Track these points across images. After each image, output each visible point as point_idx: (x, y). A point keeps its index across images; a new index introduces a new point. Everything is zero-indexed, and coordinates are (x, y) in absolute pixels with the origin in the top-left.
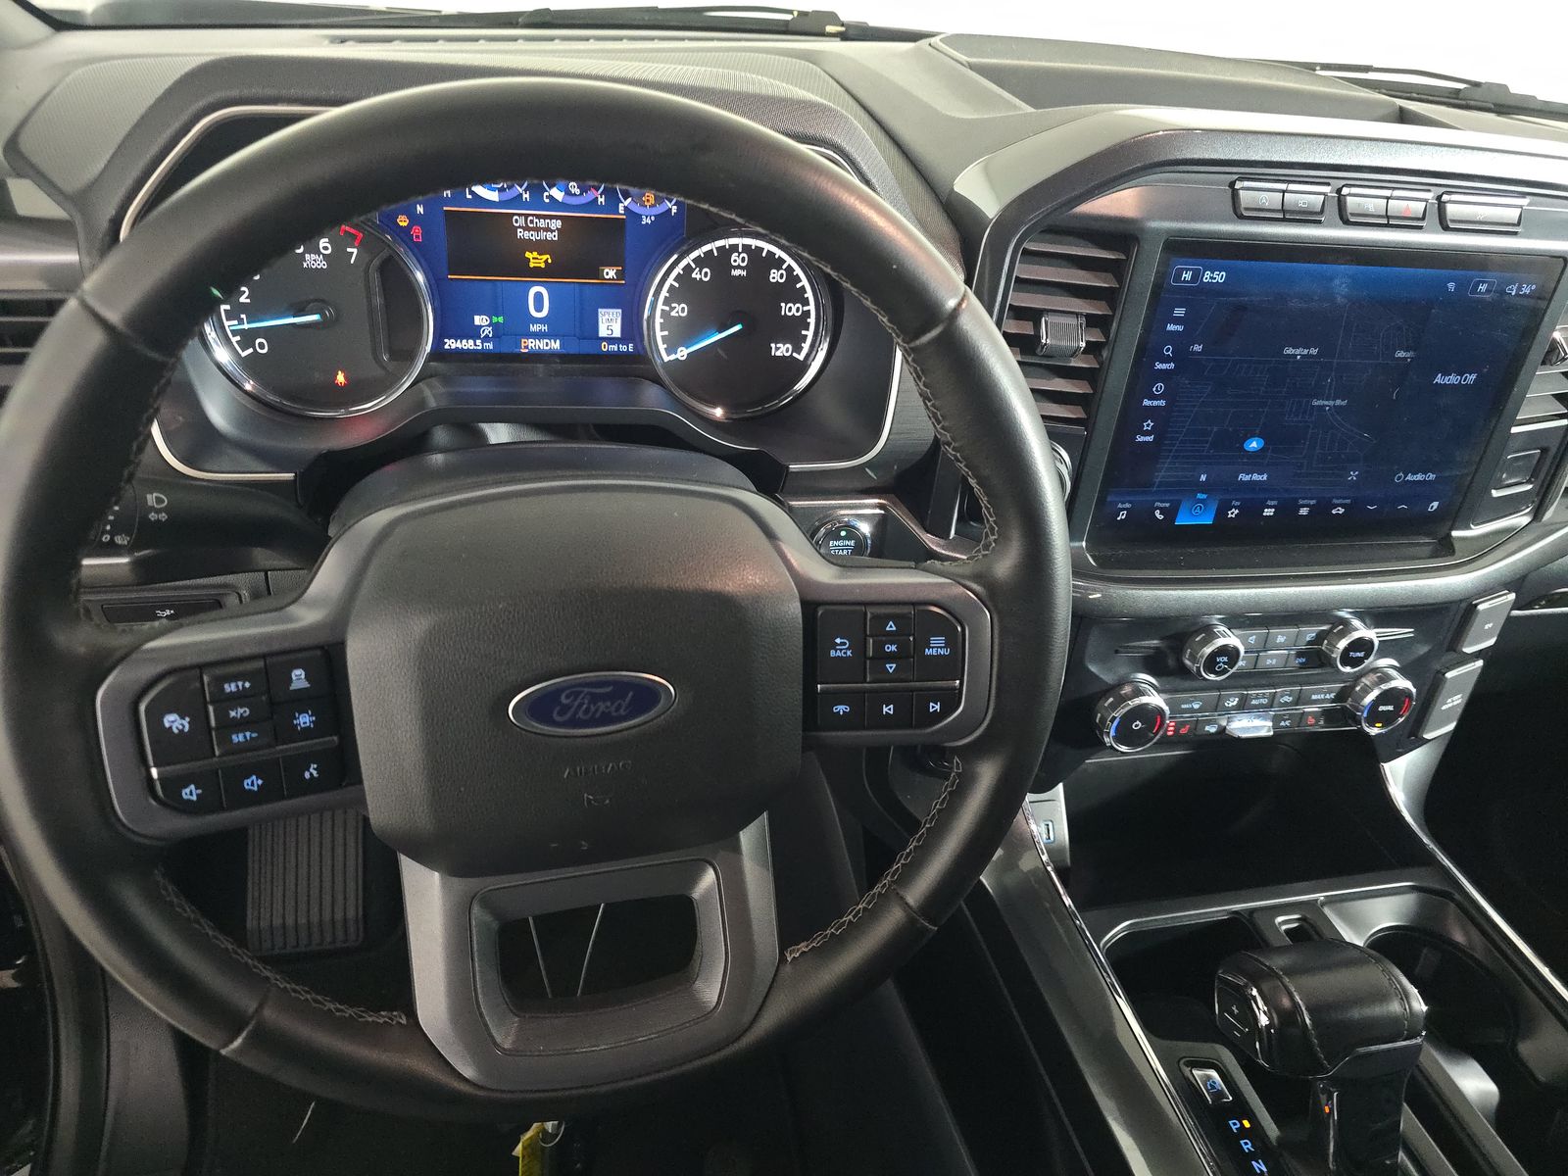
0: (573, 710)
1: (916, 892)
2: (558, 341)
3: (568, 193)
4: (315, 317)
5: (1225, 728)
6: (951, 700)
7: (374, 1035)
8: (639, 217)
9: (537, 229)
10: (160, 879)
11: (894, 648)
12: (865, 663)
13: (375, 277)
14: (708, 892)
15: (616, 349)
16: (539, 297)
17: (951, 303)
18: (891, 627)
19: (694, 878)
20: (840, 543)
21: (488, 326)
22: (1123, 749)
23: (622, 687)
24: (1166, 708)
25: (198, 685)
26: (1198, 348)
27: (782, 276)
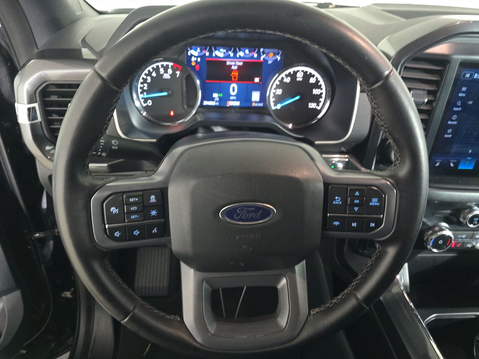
0: (241, 215)
1: (362, 294)
2: (239, 102)
3: (245, 53)
4: (166, 93)
5: (475, 246)
6: (379, 222)
7: (169, 323)
8: (268, 61)
10: (106, 262)
11: (358, 201)
12: (346, 207)
13: (184, 81)
14: (283, 286)
15: (257, 105)
17: (387, 73)
18: (357, 194)
19: (279, 280)
21: (217, 97)
22: (435, 250)
23: (258, 209)
24: (453, 236)
25: (121, 198)
26: (470, 103)
27: (314, 80)
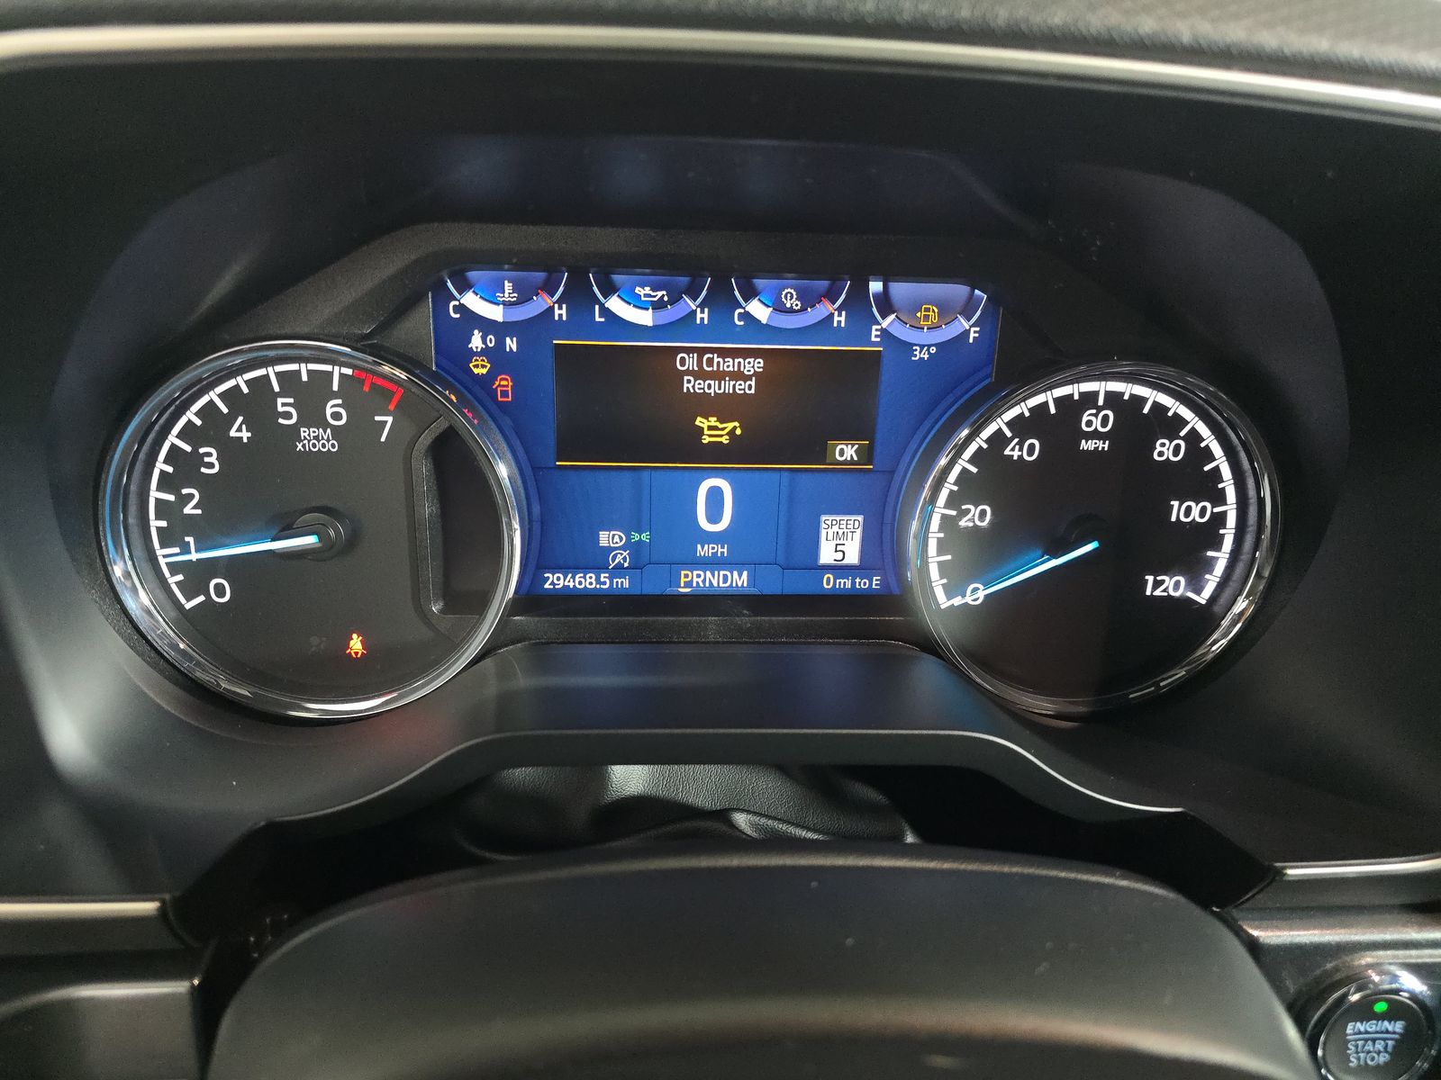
2: (745, 573)
3: (779, 308)
4: (310, 540)
8: (908, 347)
9: (719, 376)
13: (423, 468)
15: (849, 585)
16: (715, 496)
20: (1371, 1026)
21: (623, 548)
27: (1176, 450)
